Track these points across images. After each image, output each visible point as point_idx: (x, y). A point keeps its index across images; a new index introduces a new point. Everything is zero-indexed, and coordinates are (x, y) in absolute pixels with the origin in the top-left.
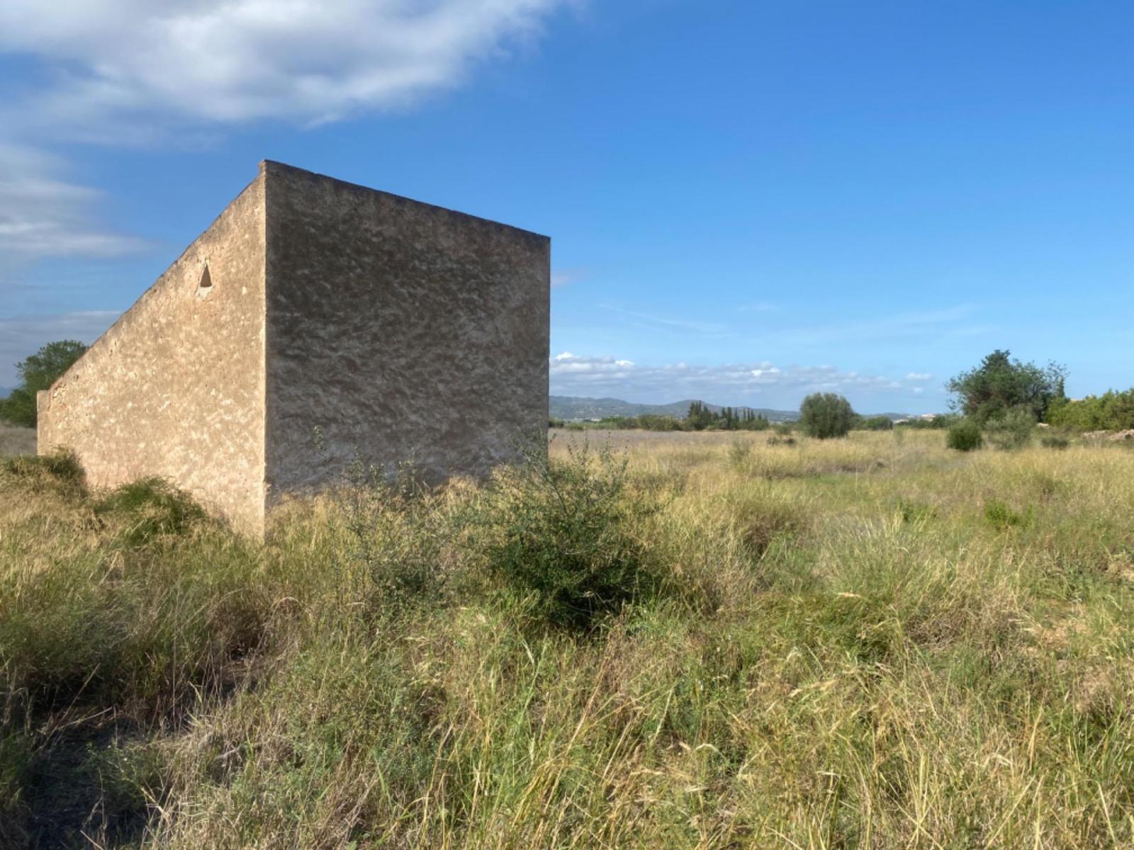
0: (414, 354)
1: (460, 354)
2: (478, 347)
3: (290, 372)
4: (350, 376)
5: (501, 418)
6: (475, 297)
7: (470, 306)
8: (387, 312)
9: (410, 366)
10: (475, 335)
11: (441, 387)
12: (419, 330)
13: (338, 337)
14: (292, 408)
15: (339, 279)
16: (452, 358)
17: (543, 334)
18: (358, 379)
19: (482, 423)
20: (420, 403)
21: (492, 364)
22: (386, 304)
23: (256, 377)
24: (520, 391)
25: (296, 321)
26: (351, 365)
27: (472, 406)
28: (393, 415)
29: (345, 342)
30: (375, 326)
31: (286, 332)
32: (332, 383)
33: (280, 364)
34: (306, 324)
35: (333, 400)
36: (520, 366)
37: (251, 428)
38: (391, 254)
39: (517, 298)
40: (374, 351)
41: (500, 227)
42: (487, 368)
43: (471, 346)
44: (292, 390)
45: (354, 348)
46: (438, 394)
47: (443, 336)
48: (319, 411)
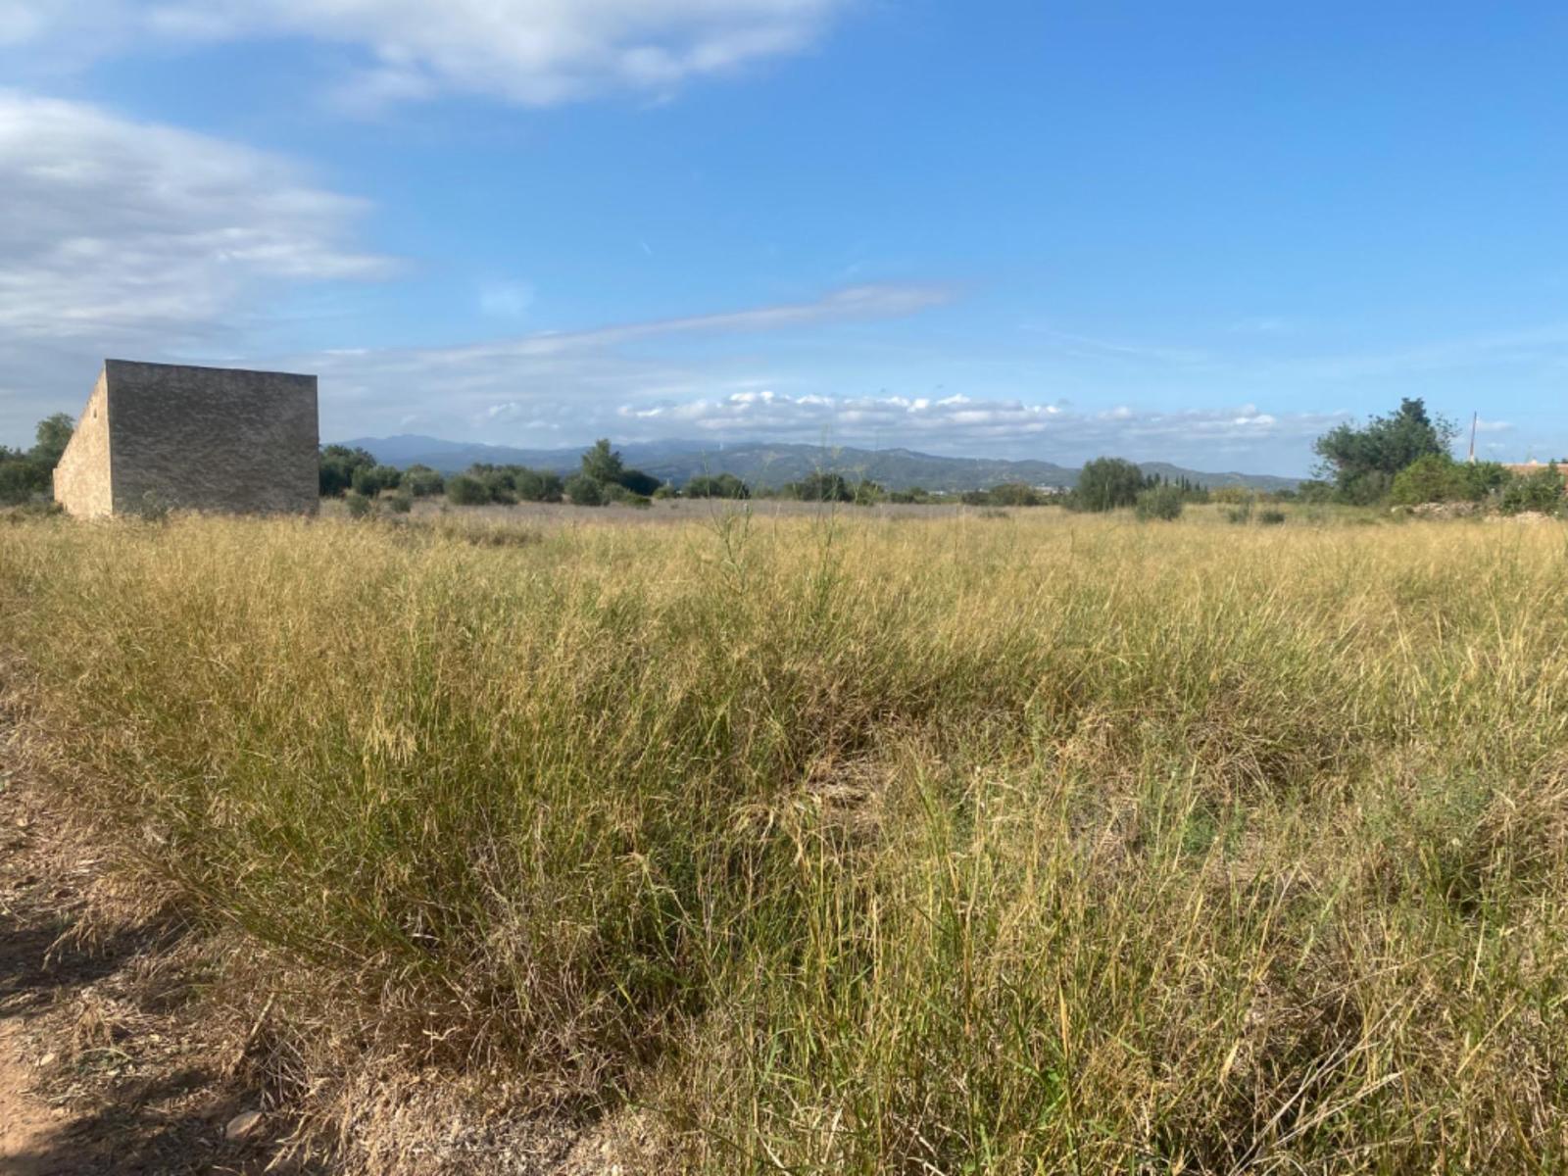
0: (207, 451)
1: (243, 449)
2: (257, 445)
3: (125, 462)
4: (164, 463)
5: (276, 485)
6: (253, 416)
7: (250, 422)
8: (187, 429)
9: (204, 457)
10: (254, 438)
11: (228, 468)
12: (211, 437)
13: (153, 444)
14: (127, 480)
15: (154, 414)
16: (236, 452)
18: (170, 465)
19: (263, 488)
20: (213, 477)
21: (268, 454)
22: (185, 425)
23: (108, 465)
24: (293, 469)
25: (126, 437)
26: (164, 458)
27: (253, 478)
28: (193, 483)
29: (159, 446)
30: (179, 437)
31: (122, 442)
32: (153, 467)
33: (118, 459)
34: (134, 438)
35: (153, 475)
36: (293, 454)
37: (108, 489)
38: (188, 398)
39: (288, 414)
40: (178, 451)
41: (272, 375)
42: (265, 457)
43: (251, 444)
44: (126, 471)
45: (166, 449)
46: (226, 472)
47: (230, 440)
48: (144, 482)
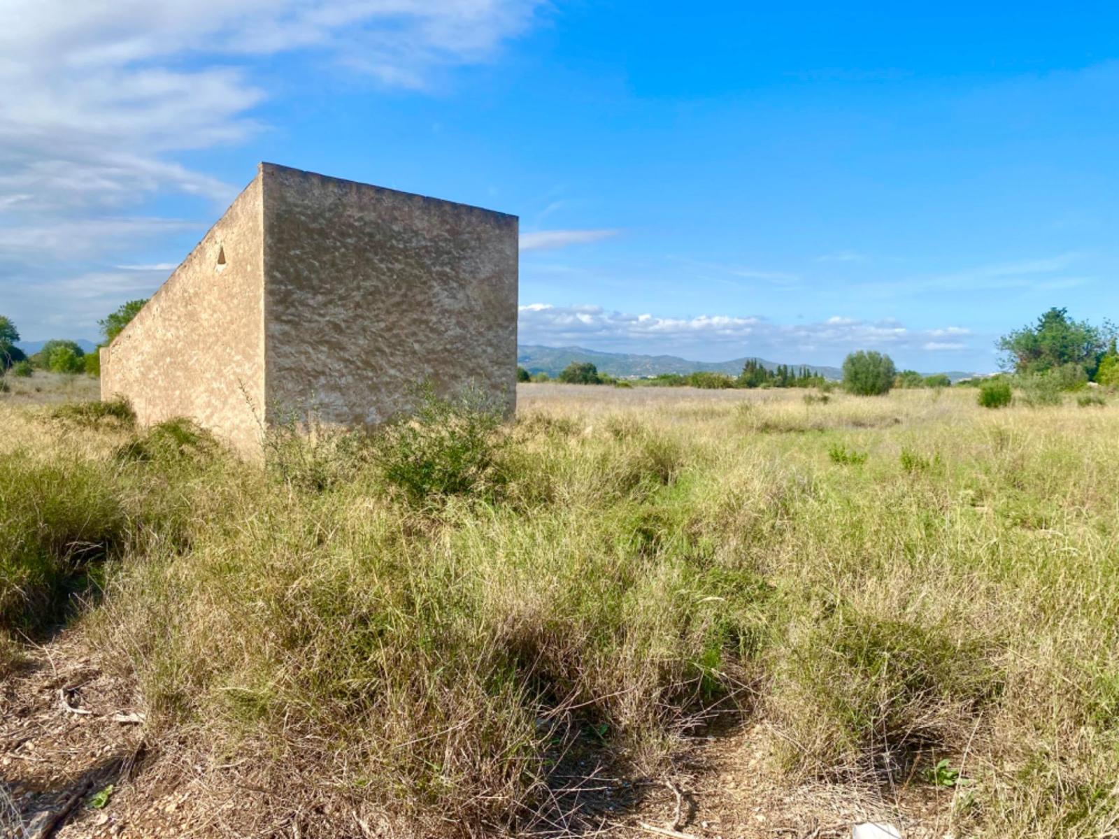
0: (393, 318)
1: (434, 319)
2: (451, 312)
3: (285, 334)
4: (336, 337)
5: (472, 372)
6: (448, 270)
7: (444, 278)
8: (368, 284)
9: (390, 330)
10: (447, 302)
11: (417, 346)
12: (397, 299)
13: (325, 305)
14: (287, 363)
15: (326, 258)
16: (426, 322)
17: (511, 301)
18: (344, 340)
19: (455, 377)
20: (398, 360)
21: (463, 327)
22: (366, 277)
23: (257, 338)
24: (490, 350)
25: (288, 293)
26: (337, 327)
27: (445, 362)
28: (374, 369)
29: (332, 309)
30: (357, 296)
31: (281, 302)
32: (321, 342)
33: (276, 328)
34: (297, 295)
35: (322, 357)
36: (489, 328)
37: (255, 379)
38: (371, 235)
39: (486, 270)
40: (357, 316)
41: (471, 209)
42: (459, 331)
43: (444, 312)
44: (287, 349)
45: (339, 314)
46: (414, 353)
47: (419, 304)
48: (309, 366)
